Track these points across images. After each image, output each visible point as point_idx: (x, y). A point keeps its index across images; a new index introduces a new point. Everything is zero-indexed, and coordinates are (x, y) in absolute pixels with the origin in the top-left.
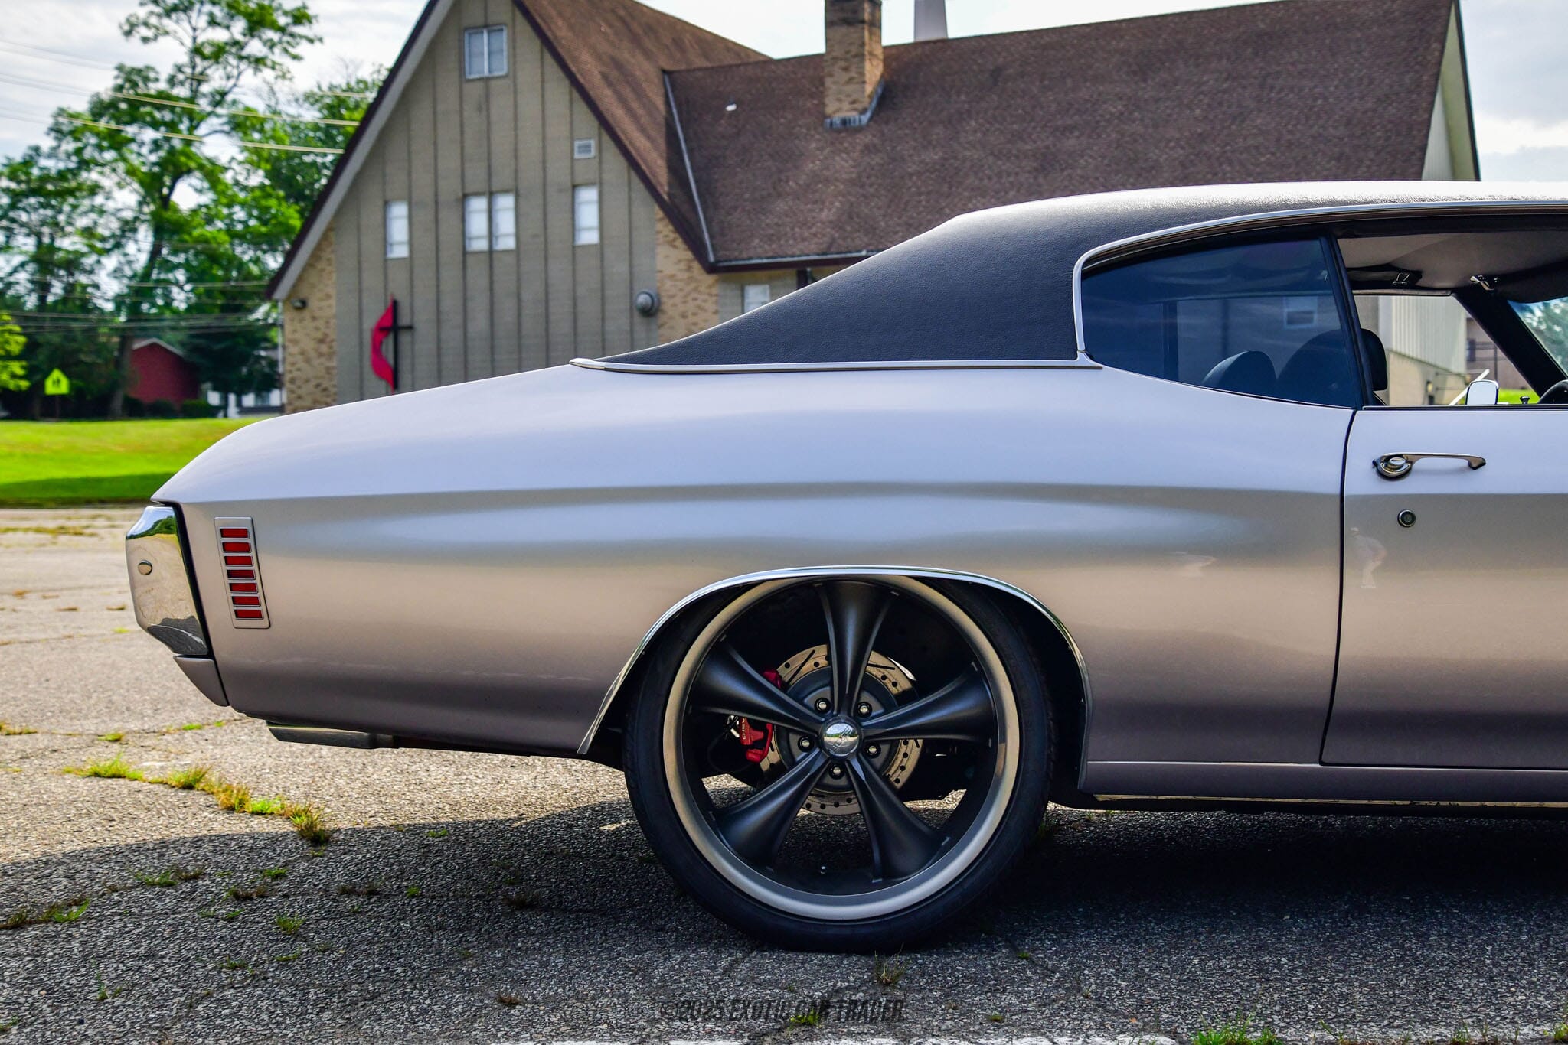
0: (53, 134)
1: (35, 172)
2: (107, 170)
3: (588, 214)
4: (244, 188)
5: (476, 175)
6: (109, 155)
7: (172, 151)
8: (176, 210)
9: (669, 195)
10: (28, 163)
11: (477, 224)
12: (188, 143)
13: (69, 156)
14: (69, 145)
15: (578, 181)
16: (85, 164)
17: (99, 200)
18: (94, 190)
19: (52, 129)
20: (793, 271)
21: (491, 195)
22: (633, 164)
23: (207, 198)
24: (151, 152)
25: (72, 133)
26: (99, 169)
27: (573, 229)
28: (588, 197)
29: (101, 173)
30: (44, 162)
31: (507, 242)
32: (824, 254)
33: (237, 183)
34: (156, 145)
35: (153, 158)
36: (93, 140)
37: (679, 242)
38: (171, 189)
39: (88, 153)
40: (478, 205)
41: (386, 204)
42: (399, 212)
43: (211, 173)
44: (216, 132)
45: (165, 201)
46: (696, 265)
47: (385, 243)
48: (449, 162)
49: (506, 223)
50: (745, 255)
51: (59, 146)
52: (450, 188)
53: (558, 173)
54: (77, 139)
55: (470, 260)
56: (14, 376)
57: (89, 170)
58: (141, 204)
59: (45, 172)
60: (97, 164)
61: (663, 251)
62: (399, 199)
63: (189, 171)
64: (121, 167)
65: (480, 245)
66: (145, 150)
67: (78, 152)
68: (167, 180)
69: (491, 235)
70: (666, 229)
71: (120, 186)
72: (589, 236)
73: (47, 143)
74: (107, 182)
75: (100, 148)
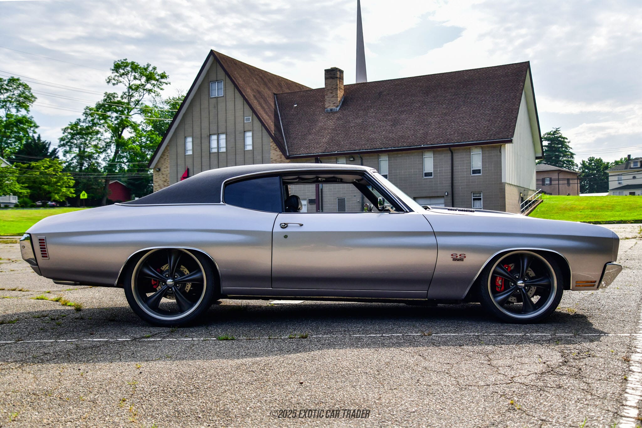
0: (85, 115)
1: (79, 127)
2: (102, 126)
3: (249, 140)
4: (146, 131)
5: (214, 128)
6: (102, 121)
7: (122, 120)
8: (123, 139)
9: (274, 134)
10: (77, 124)
11: (214, 144)
12: (127, 118)
13: (89, 122)
14: (90, 118)
15: (245, 130)
16: (94, 124)
17: (99, 136)
18: (97, 132)
19: (84, 113)
20: (314, 158)
21: (218, 135)
22: (263, 124)
23: (133, 135)
24: (115, 120)
25: (90, 114)
26: (99, 126)
27: (244, 145)
28: (249, 135)
29: (100, 127)
30: (81, 124)
31: (223, 150)
32: (323, 153)
33: (143, 129)
34: (117, 118)
35: (116, 122)
36: (97, 117)
37: (278, 149)
38: (122, 132)
39: (96, 121)
40: (214, 138)
41: (185, 137)
42: (189, 140)
43: (134, 127)
44: (136, 113)
45: (120, 136)
46: (283, 156)
47: (185, 150)
48: (205, 124)
49: (223, 143)
50: (298, 153)
51: (86, 119)
52: (205, 132)
53: (240, 128)
54: (92, 116)
55: (212, 156)
56: (71, 193)
57: (96, 126)
58: (112, 137)
59: (82, 127)
60: (99, 124)
61: (273, 152)
62: (189, 136)
63: (127, 126)
64: (106, 125)
65: (215, 150)
66: (113, 120)
67: (93, 120)
68: (120, 129)
69: (218, 147)
70: (273, 145)
71: (106, 131)
72: (249, 148)
73: (83, 118)
74: (101, 130)
75: (100, 119)
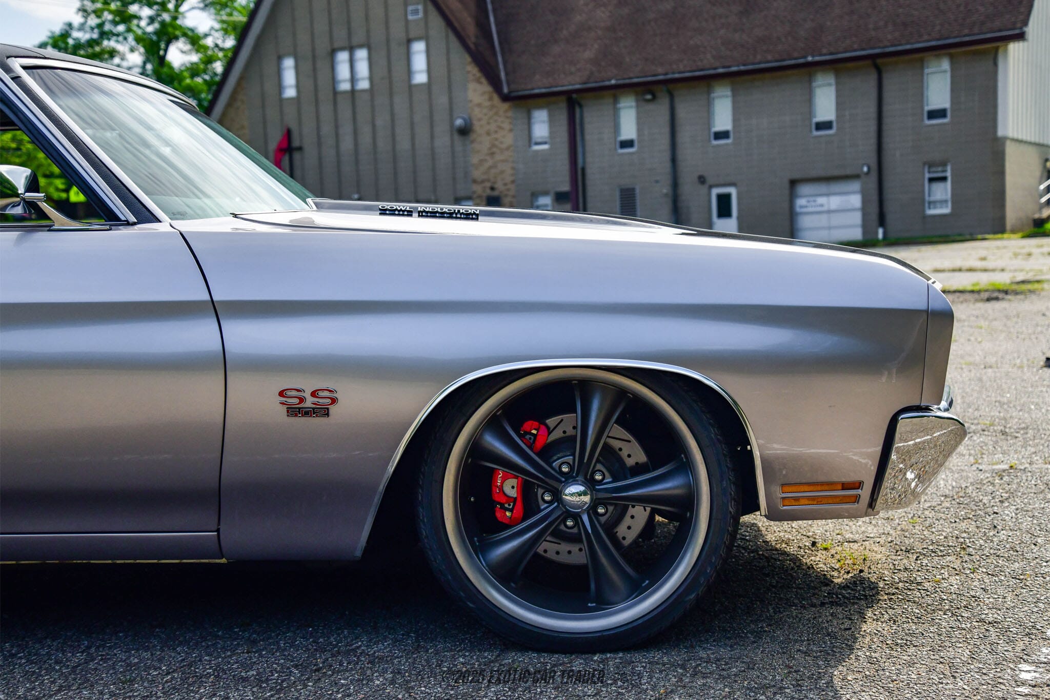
0: (81, 14)
1: (71, 42)
2: (121, 38)
3: (419, 62)
4: (222, 49)
5: (340, 34)
6: (121, 28)
7: (163, 24)
8: (171, 67)
9: (474, 44)
10: (65, 35)
11: (343, 71)
12: (175, 18)
13: (92, 29)
14: (93, 21)
15: (412, 36)
16: (104, 35)
17: (117, 60)
18: (112, 53)
19: (79, 10)
20: (564, 98)
21: (351, 49)
22: (449, 23)
23: (195, 58)
24: (149, 24)
25: (95, 12)
26: (114, 38)
27: (409, 72)
28: (419, 48)
29: (117, 41)
30: (76, 34)
31: (364, 85)
32: (585, 83)
33: (217, 46)
34: (152, 20)
35: (150, 29)
36: (110, 17)
37: (483, 80)
38: (166, 50)
39: (107, 27)
40: (343, 57)
41: (280, 59)
42: (289, 63)
43: (194, 40)
44: (193, 8)
45: (162, 61)
46: (496, 98)
47: (280, 87)
48: (321, 27)
49: (363, 68)
50: (529, 87)
51: (86, 22)
52: (322, 46)
53: (397, 31)
54: (99, 17)
55: (339, 98)
56: (57, 189)
57: (109, 39)
58: (145, 63)
59: (77, 41)
60: (114, 35)
61: (472, 86)
62: (288, 55)
63: (176, 38)
64: (131, 37)
65: (345, 86)
66: (143, 23)
67: (100, 26)
68: (163, 46)
69: (353, 79)
70: (473, 70)
71: (132, 50)
72: (420, 78)
73: (77, 20)
74: (120, 47)
75: (115, 23)
